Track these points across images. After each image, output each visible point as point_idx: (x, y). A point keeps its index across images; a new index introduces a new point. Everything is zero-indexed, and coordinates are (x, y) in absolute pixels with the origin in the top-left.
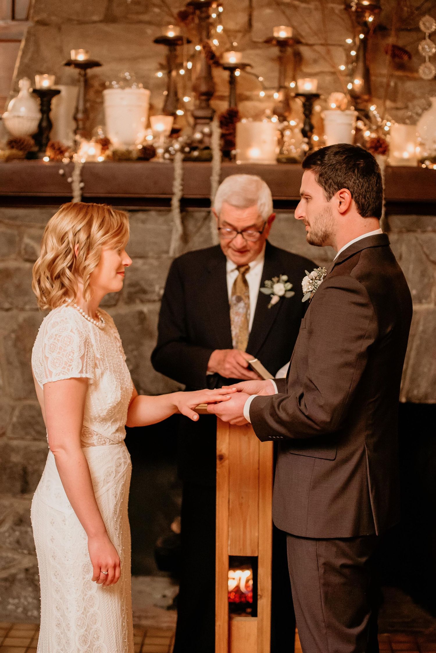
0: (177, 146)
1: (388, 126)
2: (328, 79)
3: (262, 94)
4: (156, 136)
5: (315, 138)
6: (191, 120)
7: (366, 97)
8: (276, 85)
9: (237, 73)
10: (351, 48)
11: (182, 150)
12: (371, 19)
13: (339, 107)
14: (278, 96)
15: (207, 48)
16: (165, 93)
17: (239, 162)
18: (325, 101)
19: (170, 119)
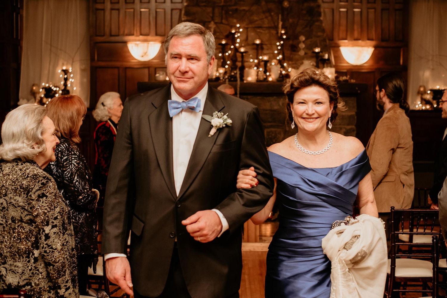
0: (226, 77)
1: (290, 70)
2: (272, 55)
3: (251, 60)
4: (220, 74)
5: (268, 74)
6: (230, 69)
7: (283, 61)
8: (255, 57)
9: (244, 54)
10: (278, 46)
11: (228, 78)
12: (285, 37)
13: (275, 64)
14: (256, 61)
15: (235, 47)
16: (222, 60)
17: (245, 82)
18: (271, 62)
19: (224, 69)
